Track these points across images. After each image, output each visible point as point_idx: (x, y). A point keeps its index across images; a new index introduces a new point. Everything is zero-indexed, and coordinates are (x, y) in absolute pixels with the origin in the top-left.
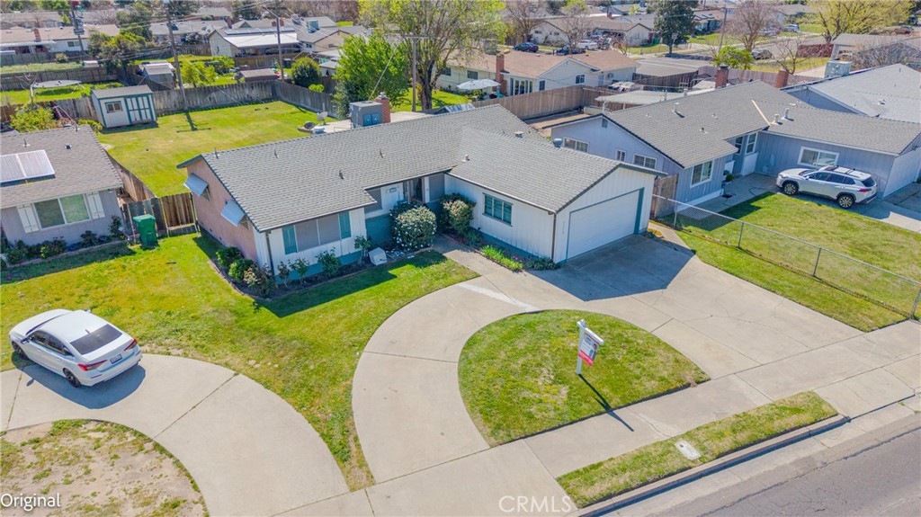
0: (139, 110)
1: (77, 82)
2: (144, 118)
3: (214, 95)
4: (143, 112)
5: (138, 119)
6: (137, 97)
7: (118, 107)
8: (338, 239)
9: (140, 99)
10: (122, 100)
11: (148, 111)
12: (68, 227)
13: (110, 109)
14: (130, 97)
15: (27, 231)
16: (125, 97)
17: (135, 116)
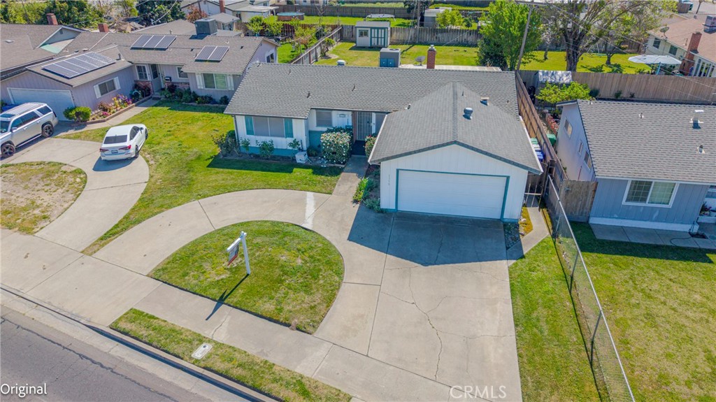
0: (378, 38)
1: (393, 16)
2: (379, 44)
3: (439, 35)
4: (380, 39)
5: (376, 44)
6: (378, 28)
7: (366, 34)
8: (282, 136)
9: (380, 30)
10: (369, 29)
11: (383, 39)
12: (217, 91)
13: (361, 34)
14: (375, 28)
15: (199, 87)
16: (371, 28)
17: (374, 41)
